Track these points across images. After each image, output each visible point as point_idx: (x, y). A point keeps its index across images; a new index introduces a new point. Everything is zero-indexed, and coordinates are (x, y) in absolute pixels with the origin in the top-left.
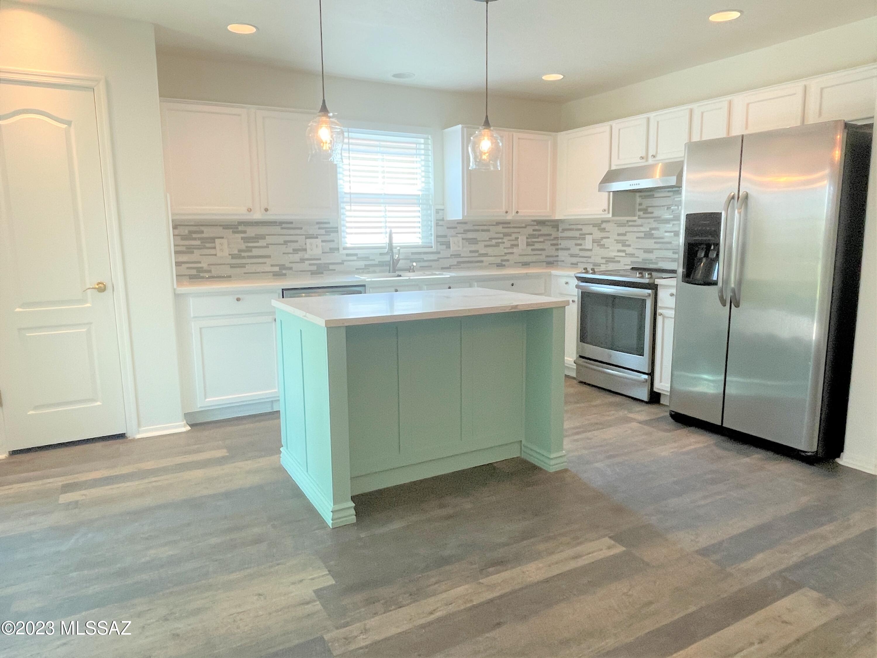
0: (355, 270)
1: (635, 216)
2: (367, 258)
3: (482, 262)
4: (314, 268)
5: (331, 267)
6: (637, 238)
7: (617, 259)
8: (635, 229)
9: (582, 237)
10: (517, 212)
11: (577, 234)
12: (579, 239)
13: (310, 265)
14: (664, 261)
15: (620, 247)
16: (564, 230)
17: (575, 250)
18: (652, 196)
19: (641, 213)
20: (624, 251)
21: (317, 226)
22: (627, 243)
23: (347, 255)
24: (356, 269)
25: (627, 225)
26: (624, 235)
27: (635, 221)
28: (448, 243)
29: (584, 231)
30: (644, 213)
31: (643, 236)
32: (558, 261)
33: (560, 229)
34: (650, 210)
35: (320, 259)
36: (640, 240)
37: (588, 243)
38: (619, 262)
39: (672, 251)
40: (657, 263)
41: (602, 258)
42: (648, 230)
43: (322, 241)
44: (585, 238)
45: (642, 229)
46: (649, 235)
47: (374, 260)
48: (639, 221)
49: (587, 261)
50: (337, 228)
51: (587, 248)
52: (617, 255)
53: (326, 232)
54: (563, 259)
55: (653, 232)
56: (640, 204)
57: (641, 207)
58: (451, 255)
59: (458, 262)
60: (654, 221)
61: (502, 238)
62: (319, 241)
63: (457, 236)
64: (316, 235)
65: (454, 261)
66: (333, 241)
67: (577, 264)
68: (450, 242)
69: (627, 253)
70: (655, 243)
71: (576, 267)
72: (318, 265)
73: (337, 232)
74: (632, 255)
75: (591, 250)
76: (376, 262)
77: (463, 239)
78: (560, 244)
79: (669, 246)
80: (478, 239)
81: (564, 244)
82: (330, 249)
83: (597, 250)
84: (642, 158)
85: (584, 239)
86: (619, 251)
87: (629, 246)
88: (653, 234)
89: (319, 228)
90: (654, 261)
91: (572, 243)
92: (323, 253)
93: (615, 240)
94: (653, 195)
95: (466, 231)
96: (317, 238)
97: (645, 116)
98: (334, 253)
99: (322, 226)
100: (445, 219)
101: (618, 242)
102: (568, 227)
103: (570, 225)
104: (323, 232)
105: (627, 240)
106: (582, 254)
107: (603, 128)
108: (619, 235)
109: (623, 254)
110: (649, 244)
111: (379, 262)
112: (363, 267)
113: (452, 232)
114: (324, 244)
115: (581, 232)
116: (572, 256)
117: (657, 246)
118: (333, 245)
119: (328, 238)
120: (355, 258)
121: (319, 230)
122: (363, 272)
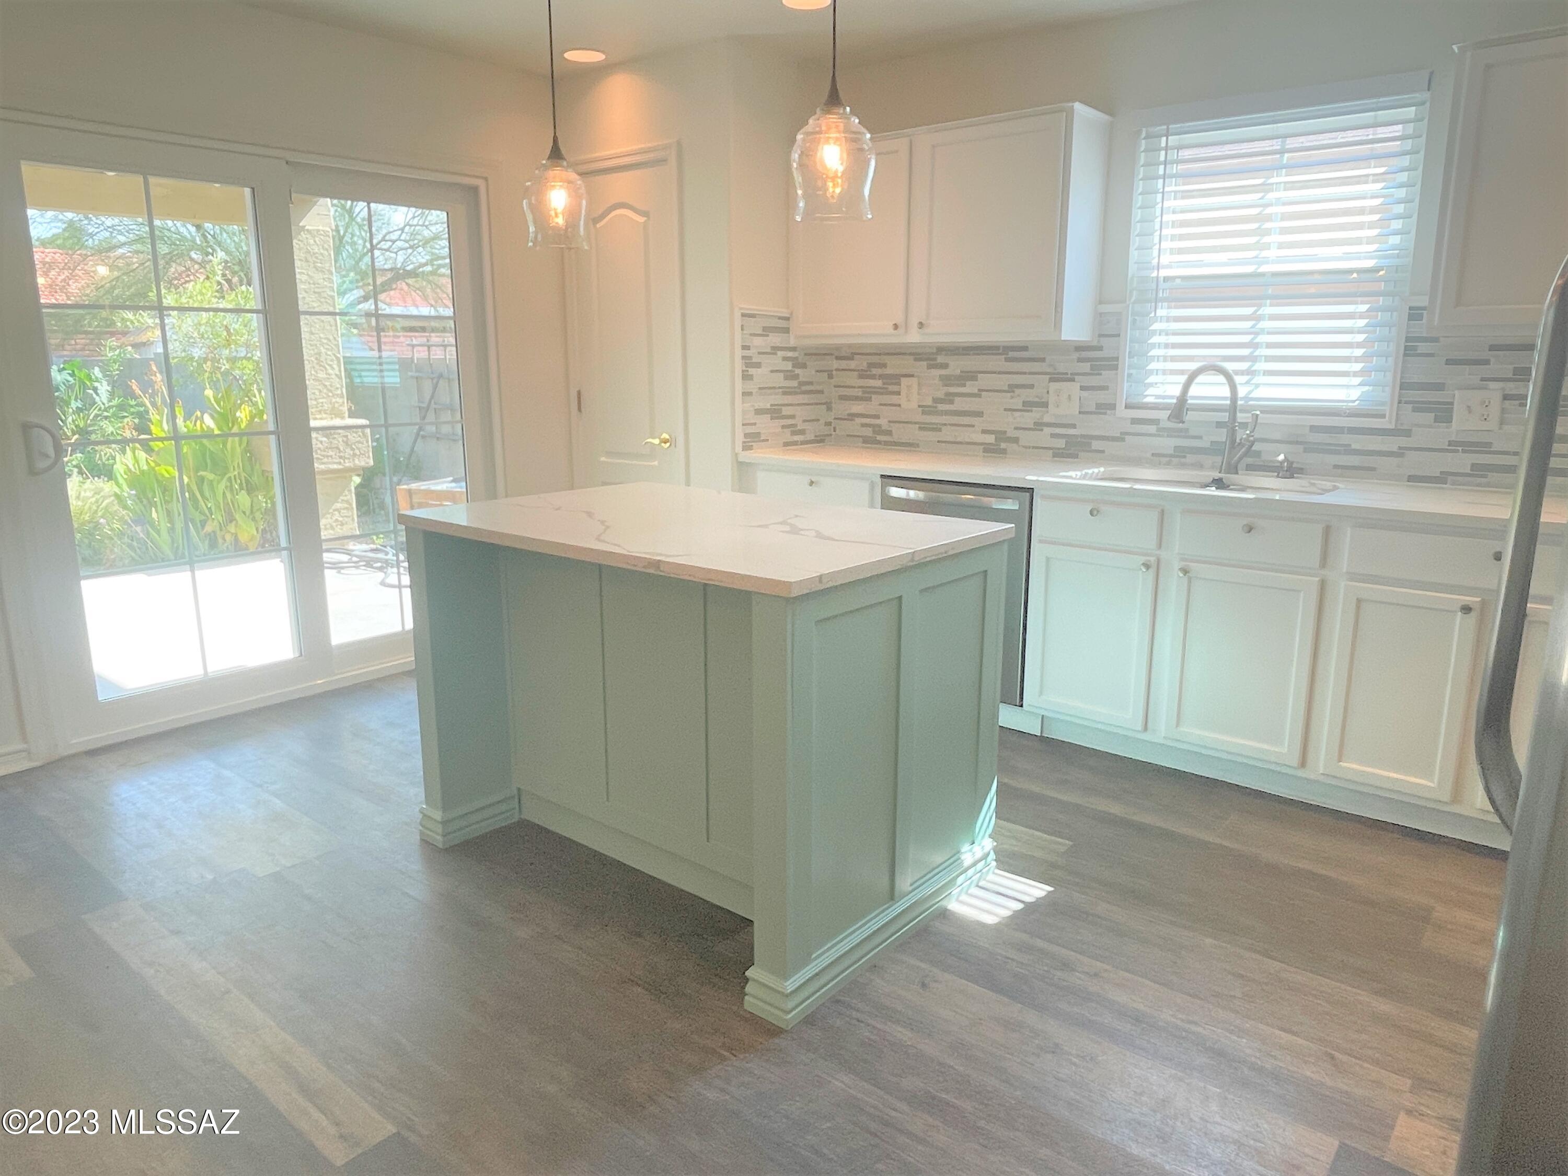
0: (1148, 455)
2: (1179, 432)
4: (1060, 443)
5: (1097, 444)
13: (1053, 435)
21: (1076, 355)
23: (1135, 420)
24: (1154, 455)
28: (1446, 406)
35: (1074, 426)
43: (1082, 388)
47: (1200, 437)
50: (1116, 360)
53: (1092, 368)
58: (1454, 443)
59: (1476, 467)
62: (1075, 387)
63: (1482, 388)
64: (1071, 374)
66: (1105, 388)
72: (1070, 439)
73: (1116, 367)
76: (1204, 443)
77: (1504, 397)
82: (1098, 406)
89: (1080, 360)
92: (1080, 413)
96: (1073, 380)
98: (1105, 413)
99: (1085, 354)
104: (1086, 367)
113: (1466, 374)
114: (1085, 393)
118: (1102, 397)
119: (1094, 381)
120: (1152, 429)
121: (1078, 364)
122: (1168, 463)
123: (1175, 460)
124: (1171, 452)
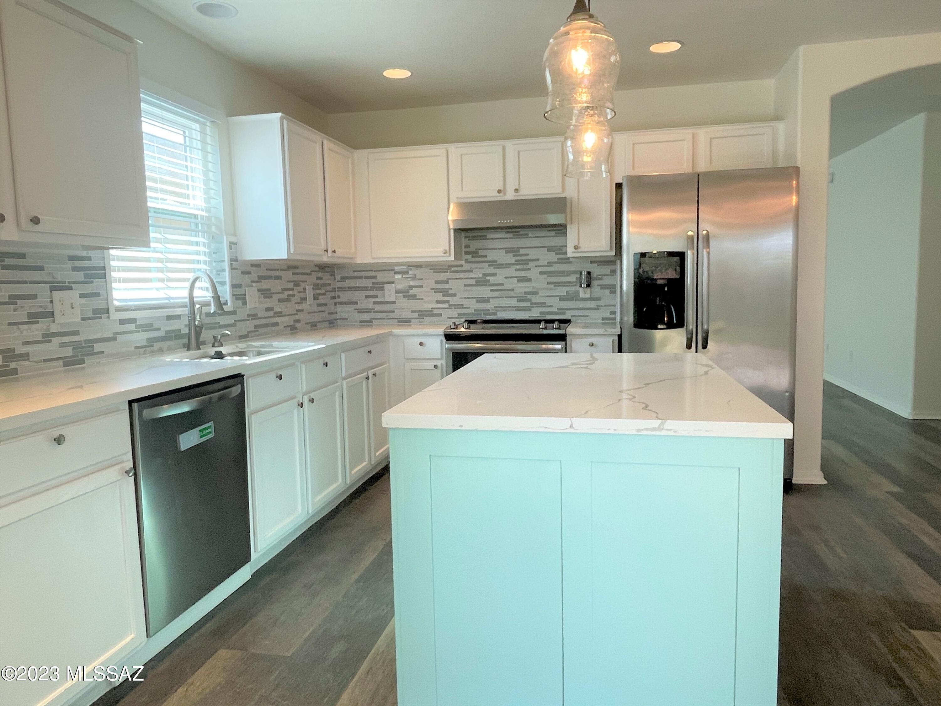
0: (133, 349)
1: (461, 260)
2: (148, 327)
3: (276, 324)
4: (68, 352)
5: (98, 347)
6: (465, 285)
7: (436, 312)
8: (462, 275)
9: (380, 286)
10: (334, 252)
11: (368, 283)
12: (372, 289)
13: (62, 345)
14: (505, 310)
15: (440, 297)
16: (343, 279)
17: (368, 304)
18: (484, 238)
19: (469, 257)
20: (447, 302)
21: (70, 265)
22: (450, 292)
23: (122, 322)
24: (136, 348)
25: (449, 271)
26: (447, 282)
27: (462, 266)
28: (243, 296)
29: (379, 279)
30: (473, 257)
31: (474, 283)
32: (337, 319)
33: (338, 277)
34: (481, 253)
35: (76, 333)
36: (469, 288)
37: (389, 293)
38: (440, 315)
39: (516, 299)
40: (495, 314)
41: (412, 312)
42: (481, 276)
43: (82, 296)
44: (383, 287)
45: (472, 275)
46: (482, 282)
47: (159, 329)
48: (467, 267)
49: (387, 316)
50: (104, 268)
51: (387, 299)
52: (437, 307)
53: (86, 276)
54: (344, 315)
55: (488, 278)
56: (467, 247)
57: (467, 250)
58: (248, 316)
59: (256, 326)
60: (489, 265)
61: (292, 289)
62: (74, 295)
63: (252, 286)
64: (69, 282)
65: (250, 325)
66: (97, 295)
67: (372, 322)
68: (245, 295)
69: (450, 303)
70: (491, 290)
71: (368, 326)
72: (76, 346)
73: (104, 276)
74: (461, 306)
75: (394, 303)
76: (161, 334)
77: (259, 290)
78: (339, 297)
79: (512, 294)
80: (273, 291)
81: (345, 296)
82: (95, 311)
83: (403, 302)
84: (499, 191)
85: (382, 289)
86: (438, 302)
87: (454, 295)
88: (489, 281)
89: (75, 269)
90: (491, 311)
91: (358, 296)
92: (83, 319)
93: (432, 289)
94: (486, 236)
95: (261, 278)
96: (71, 288)
97: (502, 143)
98: (101, 318)
99: (78, 264)
100: (239, 258)
101: (436, 291)
102: (352, 274)
103: (354, 271)
104: (80, 276)
105: (451, 289)
106: (378, 308)
107: (438, 151)
108: (437, 282)
109: (446, 306)
110: (485, 292)
111: (167, 332)
112: (145, 343)
113: (247, 279)
114: (83, 301)
115: (374, 281)
116: (360, 311)
117: (496, 294)
118: (98, 303)
119: (88, 289)
120: (132, 327)
121: (73, 272)
122: (145, 353)
123: (148, 349)
124: (145, 344)
